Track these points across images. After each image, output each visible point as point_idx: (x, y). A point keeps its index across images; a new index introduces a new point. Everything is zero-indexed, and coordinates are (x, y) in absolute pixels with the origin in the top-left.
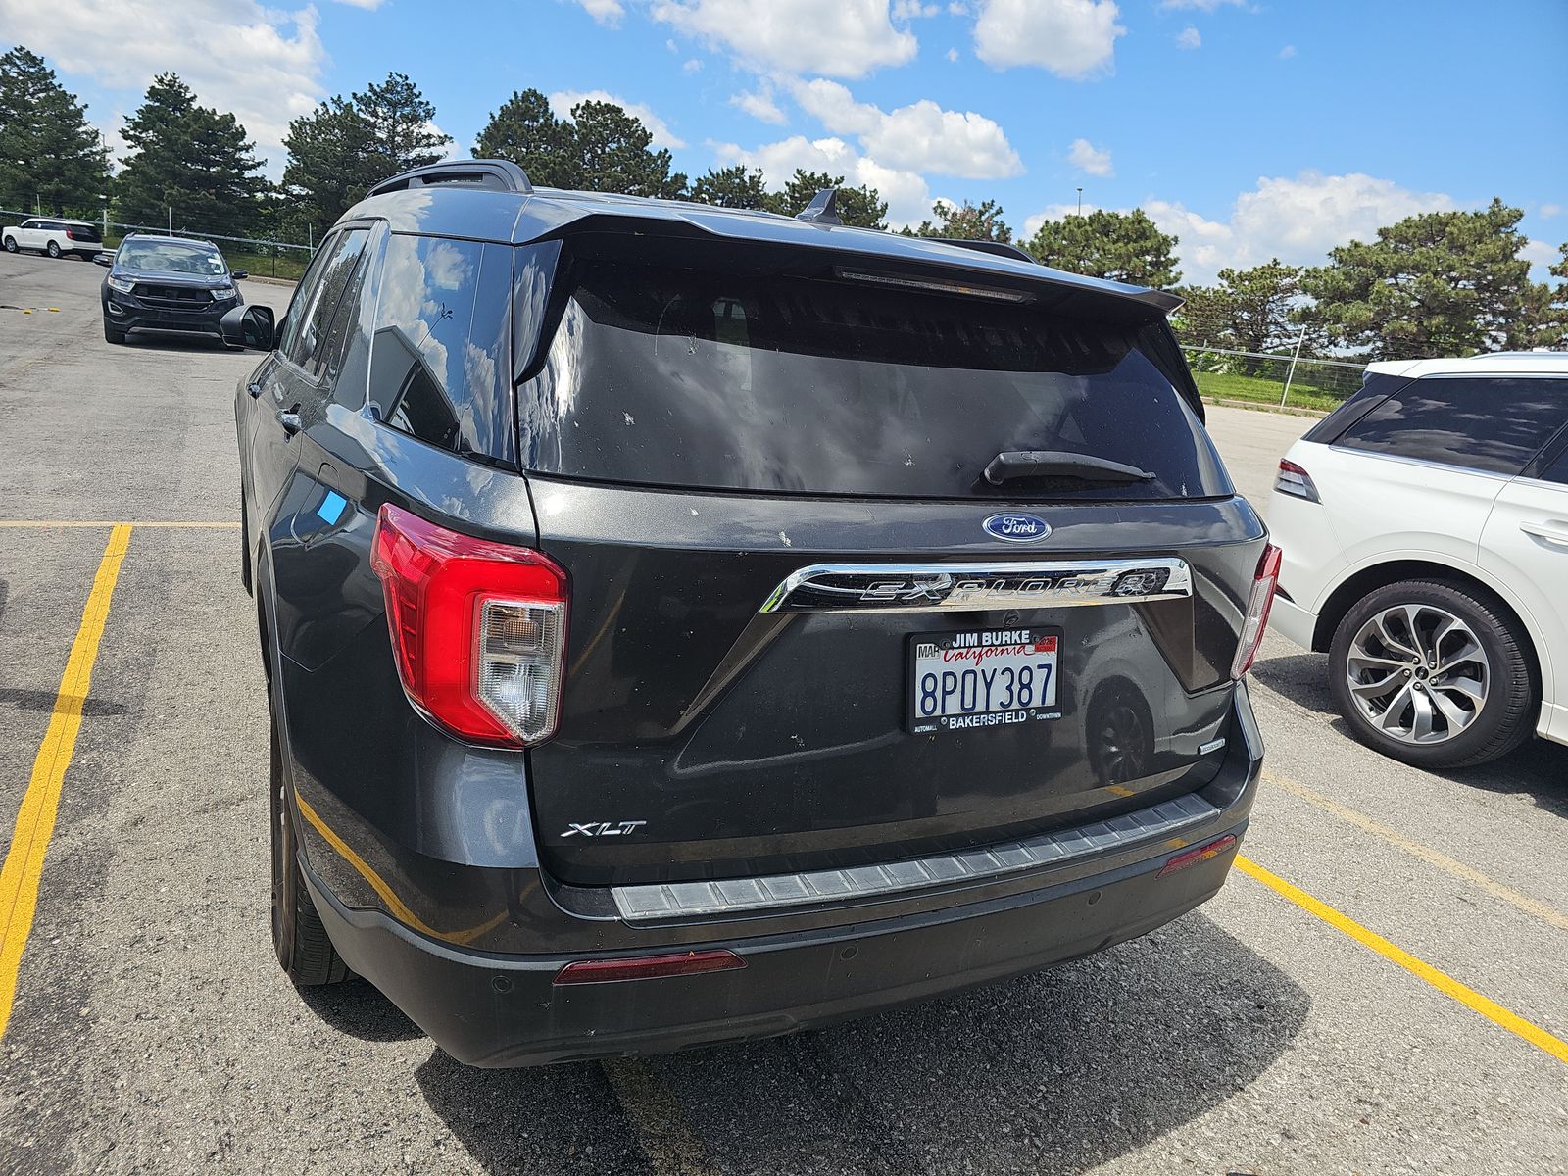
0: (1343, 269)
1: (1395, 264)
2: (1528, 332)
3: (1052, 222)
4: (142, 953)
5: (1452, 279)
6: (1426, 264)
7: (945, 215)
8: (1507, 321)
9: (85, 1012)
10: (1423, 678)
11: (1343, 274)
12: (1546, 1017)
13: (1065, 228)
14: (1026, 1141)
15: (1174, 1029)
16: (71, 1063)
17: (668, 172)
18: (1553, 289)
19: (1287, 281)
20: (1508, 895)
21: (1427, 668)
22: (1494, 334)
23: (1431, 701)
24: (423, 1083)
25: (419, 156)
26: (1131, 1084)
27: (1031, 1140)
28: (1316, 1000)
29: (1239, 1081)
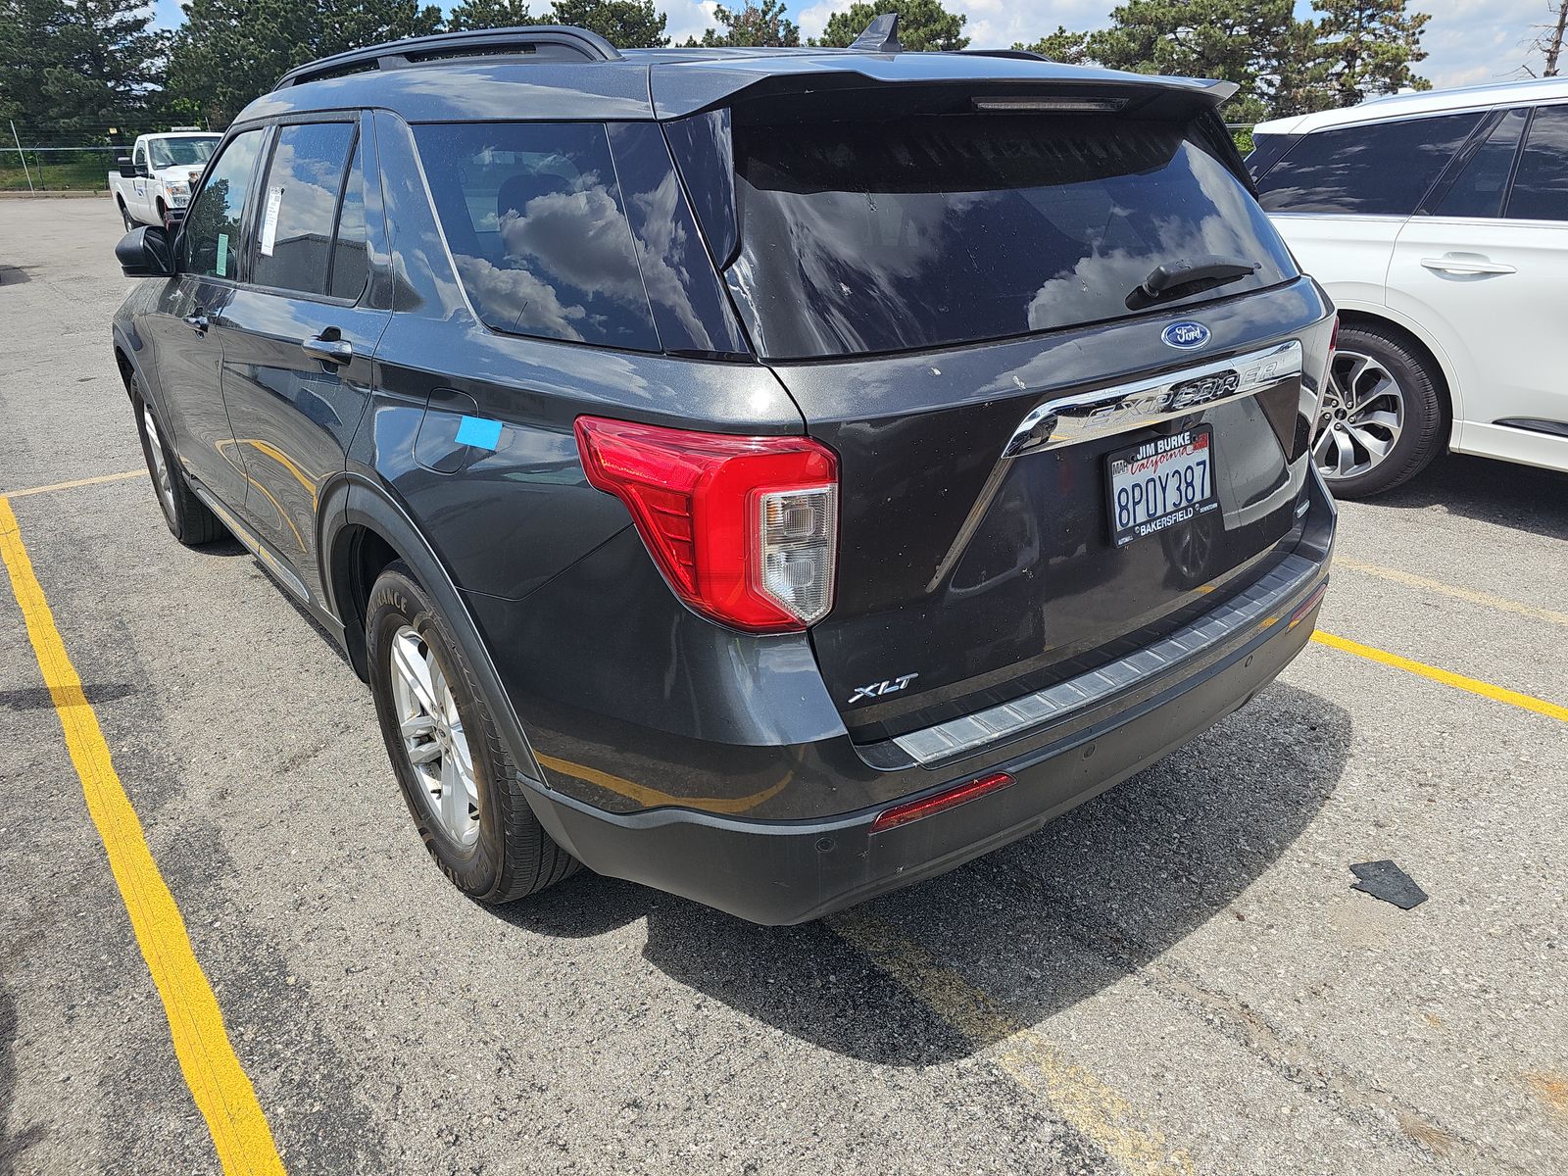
0: (1126, 30)
1: (1174, 18)
2: (1300, 72)
3: (838, 14)
4: (312, 914)
5: (1227, 26)
6: (1201, 14)
7: (728, 19)
8: (1279, 63)
9: (291, 980)
10: (1342, 418)
11: (1127, 34)
12: (1529, 686)
13: (853, 20)
14: (1184, 880)
15: (1255, 763)
16: (310, 1027)
17: (417, 6)
18: (1317, 24)
19: (1074, 49)
20: (1460, 593)
21: (1345, 408)
22: (1269, 77)
23: (1352, 438)
24: (654, 961)
25: (121, 22)
26: (1243, 815)
27: (1187, 879)
28: (1353, 712)
29: (1323, 792)
